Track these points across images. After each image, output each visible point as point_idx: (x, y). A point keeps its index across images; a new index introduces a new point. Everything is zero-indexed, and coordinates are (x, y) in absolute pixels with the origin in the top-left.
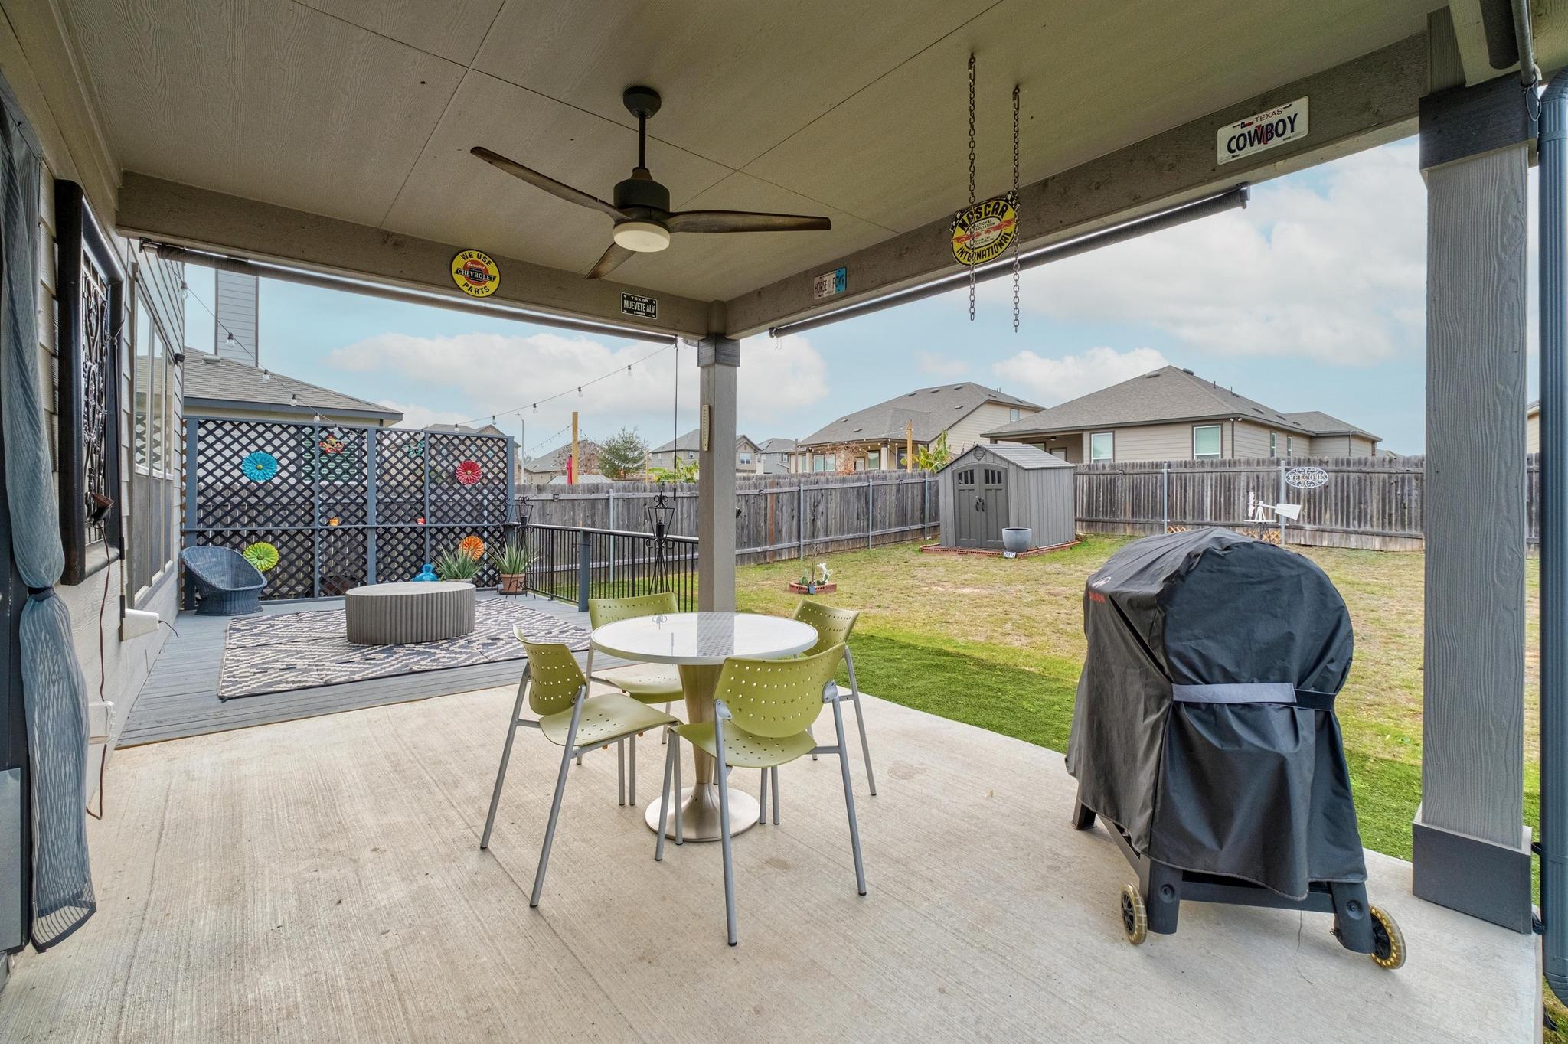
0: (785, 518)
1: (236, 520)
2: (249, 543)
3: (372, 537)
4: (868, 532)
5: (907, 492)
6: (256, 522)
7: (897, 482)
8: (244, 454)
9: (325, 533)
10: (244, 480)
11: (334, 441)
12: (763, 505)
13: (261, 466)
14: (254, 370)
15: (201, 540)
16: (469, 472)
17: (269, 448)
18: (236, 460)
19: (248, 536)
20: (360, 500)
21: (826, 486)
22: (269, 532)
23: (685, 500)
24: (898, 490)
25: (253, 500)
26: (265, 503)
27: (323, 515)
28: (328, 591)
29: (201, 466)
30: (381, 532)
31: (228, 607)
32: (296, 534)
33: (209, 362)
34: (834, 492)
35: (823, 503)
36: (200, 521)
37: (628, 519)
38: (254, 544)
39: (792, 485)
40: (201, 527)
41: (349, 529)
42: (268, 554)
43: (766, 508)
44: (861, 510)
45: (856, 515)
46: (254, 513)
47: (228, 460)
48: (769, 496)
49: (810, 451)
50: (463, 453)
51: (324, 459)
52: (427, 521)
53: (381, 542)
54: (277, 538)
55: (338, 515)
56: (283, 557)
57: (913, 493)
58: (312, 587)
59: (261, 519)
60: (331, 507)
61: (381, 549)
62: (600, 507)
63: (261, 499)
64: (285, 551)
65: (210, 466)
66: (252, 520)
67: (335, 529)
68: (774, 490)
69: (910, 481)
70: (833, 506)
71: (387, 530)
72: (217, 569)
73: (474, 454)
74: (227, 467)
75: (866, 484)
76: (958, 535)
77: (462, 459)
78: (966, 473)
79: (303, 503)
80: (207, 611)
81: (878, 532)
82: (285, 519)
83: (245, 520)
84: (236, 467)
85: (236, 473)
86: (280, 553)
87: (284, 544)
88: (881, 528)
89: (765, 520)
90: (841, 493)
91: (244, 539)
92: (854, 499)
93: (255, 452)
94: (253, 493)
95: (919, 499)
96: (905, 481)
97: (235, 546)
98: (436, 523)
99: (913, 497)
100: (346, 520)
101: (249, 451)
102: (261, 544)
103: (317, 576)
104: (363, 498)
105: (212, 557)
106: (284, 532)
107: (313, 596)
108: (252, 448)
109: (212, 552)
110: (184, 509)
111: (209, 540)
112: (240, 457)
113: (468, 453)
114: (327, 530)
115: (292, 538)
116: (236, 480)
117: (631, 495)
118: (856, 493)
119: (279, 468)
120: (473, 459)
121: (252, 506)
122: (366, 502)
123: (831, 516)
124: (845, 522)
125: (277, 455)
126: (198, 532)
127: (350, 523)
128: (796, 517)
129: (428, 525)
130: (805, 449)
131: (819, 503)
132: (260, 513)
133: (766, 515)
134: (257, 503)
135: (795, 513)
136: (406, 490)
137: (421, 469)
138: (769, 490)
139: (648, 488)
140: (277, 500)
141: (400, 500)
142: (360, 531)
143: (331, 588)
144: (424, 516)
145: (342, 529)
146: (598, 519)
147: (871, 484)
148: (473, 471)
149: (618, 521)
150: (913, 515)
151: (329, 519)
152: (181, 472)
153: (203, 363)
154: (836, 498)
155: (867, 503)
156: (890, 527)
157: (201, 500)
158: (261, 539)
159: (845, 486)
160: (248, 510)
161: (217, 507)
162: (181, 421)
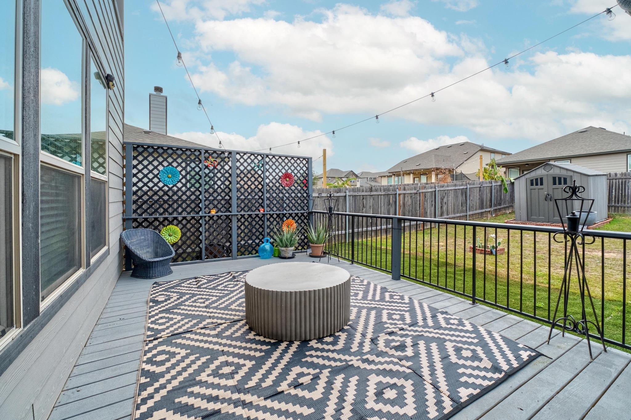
0: (429, 206)
1: (156, 211)
2: (164, 226)
3: (234, 220)
4: (467, 212)
5: (484, 191)
6: (167, 212)
7: (479, 186)
8: (161, 168)
9: (207, 219)
10: (161, 185)
11: (212, 160)
12: (418, 199)
13: (170, 175)
14: (165, 136)
15: (134, 224)
16: (288, 179)
17: (175, 164)
18: (156, 172)
19: (164, 221)
20: (227, 197)
21: (447, 189)
22: (175, 218)
23: (382, 196)
24: (480, 190)
25: (166, 198)
26: (173, 200)
27: (206, 207)
28: (210, 255)
29: (135, 175)
30: (239, 217)
31: (151, 272)
32: (191, 220)
33: (146, 132)
34: (451, 191)
35: (446, 197)
36: (135, 211)
37: (355, 207)
38: (166, 226)
39: (431, 188)
40: (134, 216)
41: (221, 216)
42: (175, 233)
43: (420, 200)
44: (463, 201)
45: (460, 204)
46: (166, 206)
47: (151, 172)
48: (421, 194)
49: (394, 175)
50: (284, 168)
51: (207, 171)
52: (266, 211)
53: (240, 224)
54: (180, 222)
55: (215, 207)
56: (183, 234)
57: (486, 192)
58: (201, 252)
59: (170, 210)
60: (211, 202)
61: (239, 228)
62: (341, 200)
63: (170, 197)
64: (185, 230)
65: (140, 176)
66: (166, 210)
67: (213, 216)
68: (424, 191)
69: (485, 185)
70: (450, 198)
71: (243, 216)
72: (145, 244)
73: (290, 168)
74: (151, 176)
75: (465, 187)
76: (529, 214)
77: (284, 171)
78: (537, 180)
79: (195, 199)
80: (138, 275)
81: (471, 213)
82: (184, 210)
83: (161, 210)
84: (156, 176)
85: (156, 180)
86: (182, 232)
87: (185, 226)
88: (472, 211)
89: (420, 207)
90: (454, 192)
91: (161, 223)
92: (460, 195)
93: (167, 166)
94: (166, 193)
95: (489, 195)
96: (484, 185)
97: (156, 228)
98: (270, 211)
99: (486, 194)
100: (219, 210)
101: (163, 166)
102: (171, 226)
103: (203, 246)
104: (229, 196)
105: (141, 235)
106: (184, 218)
107: (201, 259)
108: (165, 164)
109: (141, 232)
110: (125, 204)
111: (140, 225)
112: (158, 170)
113: (286, 168)
114: (209, 216)
115: (189, 222)
116: (156, 185)
117: (356, 194)
118: (461, 192)
119: (181, 177)
120: (290, 171)
121: (165, 202)
122: (231, 198)
123: (450, 205)
124: (456, 208)
125: (179, 169)
126: (134, 219)
127: (222, 212)
128: (433, 206)
129: (266, 213)
130: (391, 174)
131: (444, 197)
132: (170, 206)
133: (420, 204)
134: (168, 200)
135: (433, 203)
136: (253, 191)
137: (261, 177)
138: (421, 191)
139: (365, 189)
140: (180, 197)
141: (250, 197)
142: (227, 217)
143: (211, 253)
144: (263, 207)
145: (217, 216)
146: (340, 207)
147: (468, 187)
148: (290, 179)
149: (350, 208)
150: (486, 203)
151: (210, 209)
152: (123, 179)
153: (143, 133)
154: (452, 195)
155: (466, 197)
156: (476, 210)
157: (135, 198)
158: (171, 223)
159: (456, 188)
160: (163, 204)
161: (145, 202)
162: (123, 146)
